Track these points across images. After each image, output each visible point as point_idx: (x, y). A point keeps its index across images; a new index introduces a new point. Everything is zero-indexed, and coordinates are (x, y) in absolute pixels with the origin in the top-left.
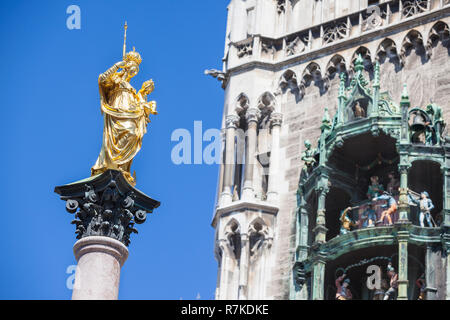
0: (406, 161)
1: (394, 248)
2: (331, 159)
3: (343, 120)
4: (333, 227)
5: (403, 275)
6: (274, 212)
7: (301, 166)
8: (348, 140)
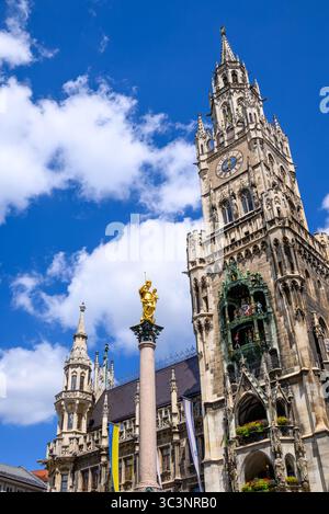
0: (251, 292)
1: (252, 323)
2: (227, 296)
3: (229, 282)
4: (232, 319)
5: (257, 331)
6: (211, 316)
7: (218, 299)
8: (232, 288)
